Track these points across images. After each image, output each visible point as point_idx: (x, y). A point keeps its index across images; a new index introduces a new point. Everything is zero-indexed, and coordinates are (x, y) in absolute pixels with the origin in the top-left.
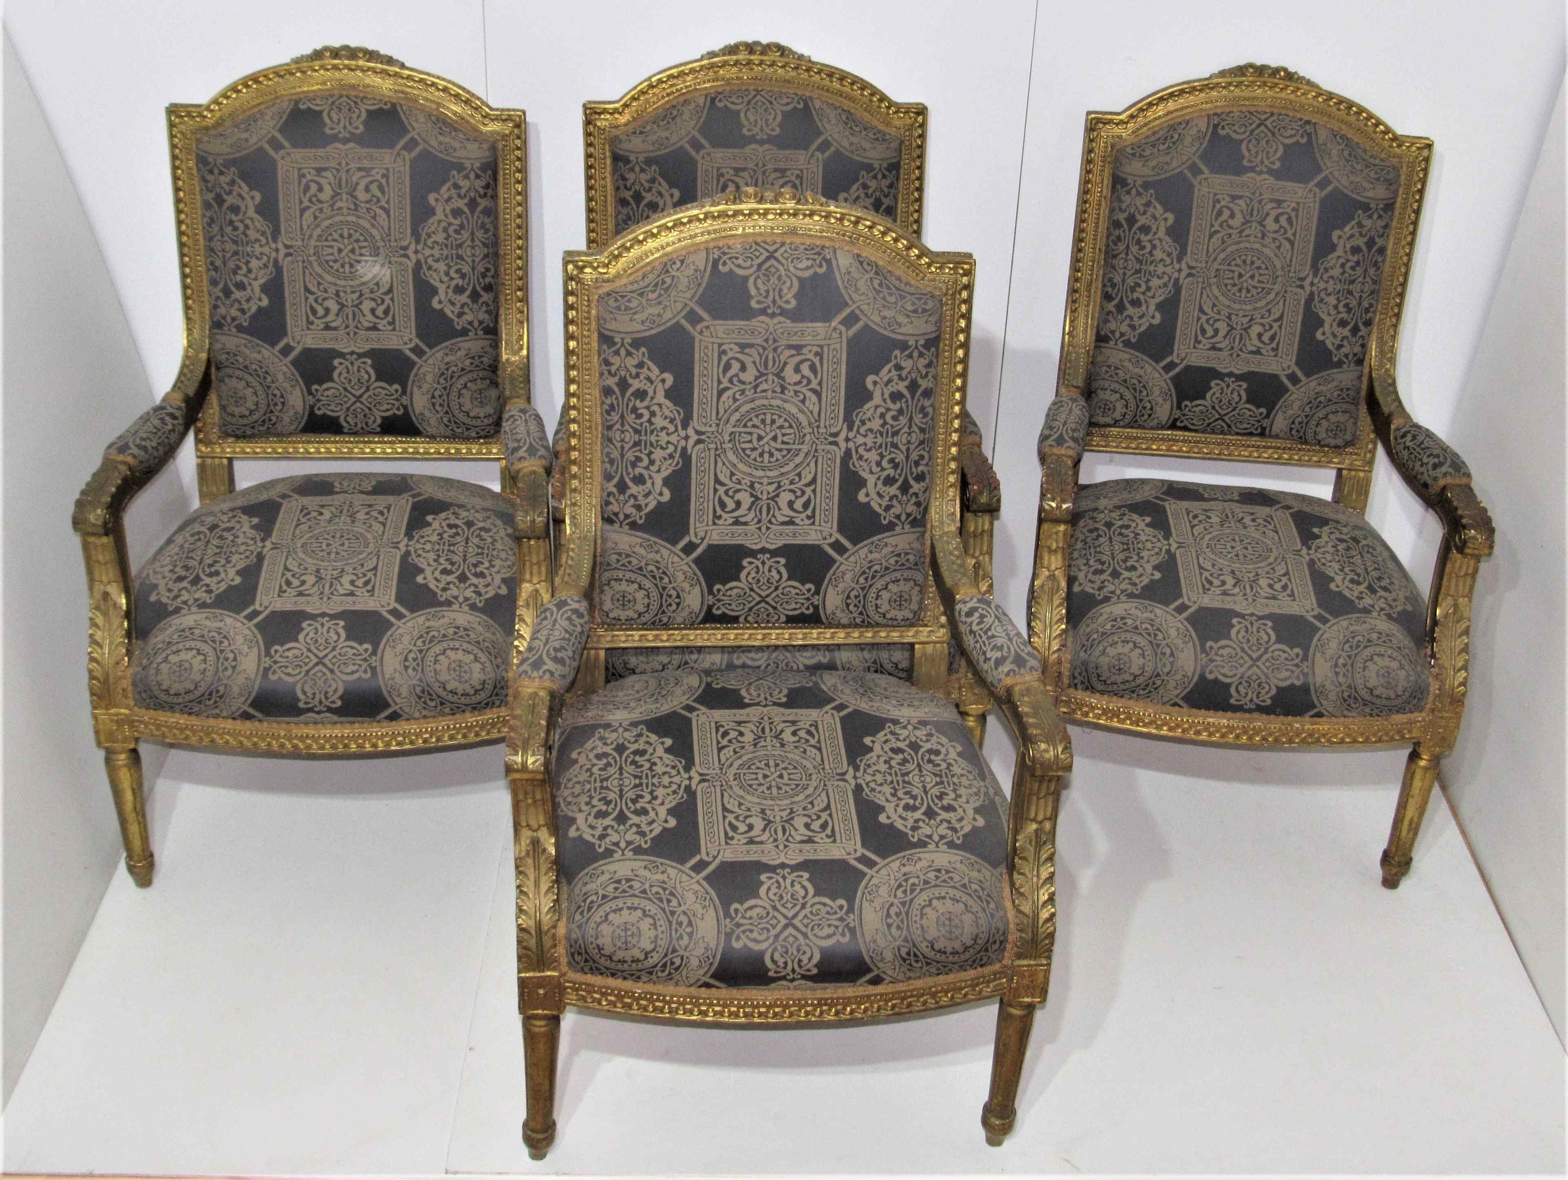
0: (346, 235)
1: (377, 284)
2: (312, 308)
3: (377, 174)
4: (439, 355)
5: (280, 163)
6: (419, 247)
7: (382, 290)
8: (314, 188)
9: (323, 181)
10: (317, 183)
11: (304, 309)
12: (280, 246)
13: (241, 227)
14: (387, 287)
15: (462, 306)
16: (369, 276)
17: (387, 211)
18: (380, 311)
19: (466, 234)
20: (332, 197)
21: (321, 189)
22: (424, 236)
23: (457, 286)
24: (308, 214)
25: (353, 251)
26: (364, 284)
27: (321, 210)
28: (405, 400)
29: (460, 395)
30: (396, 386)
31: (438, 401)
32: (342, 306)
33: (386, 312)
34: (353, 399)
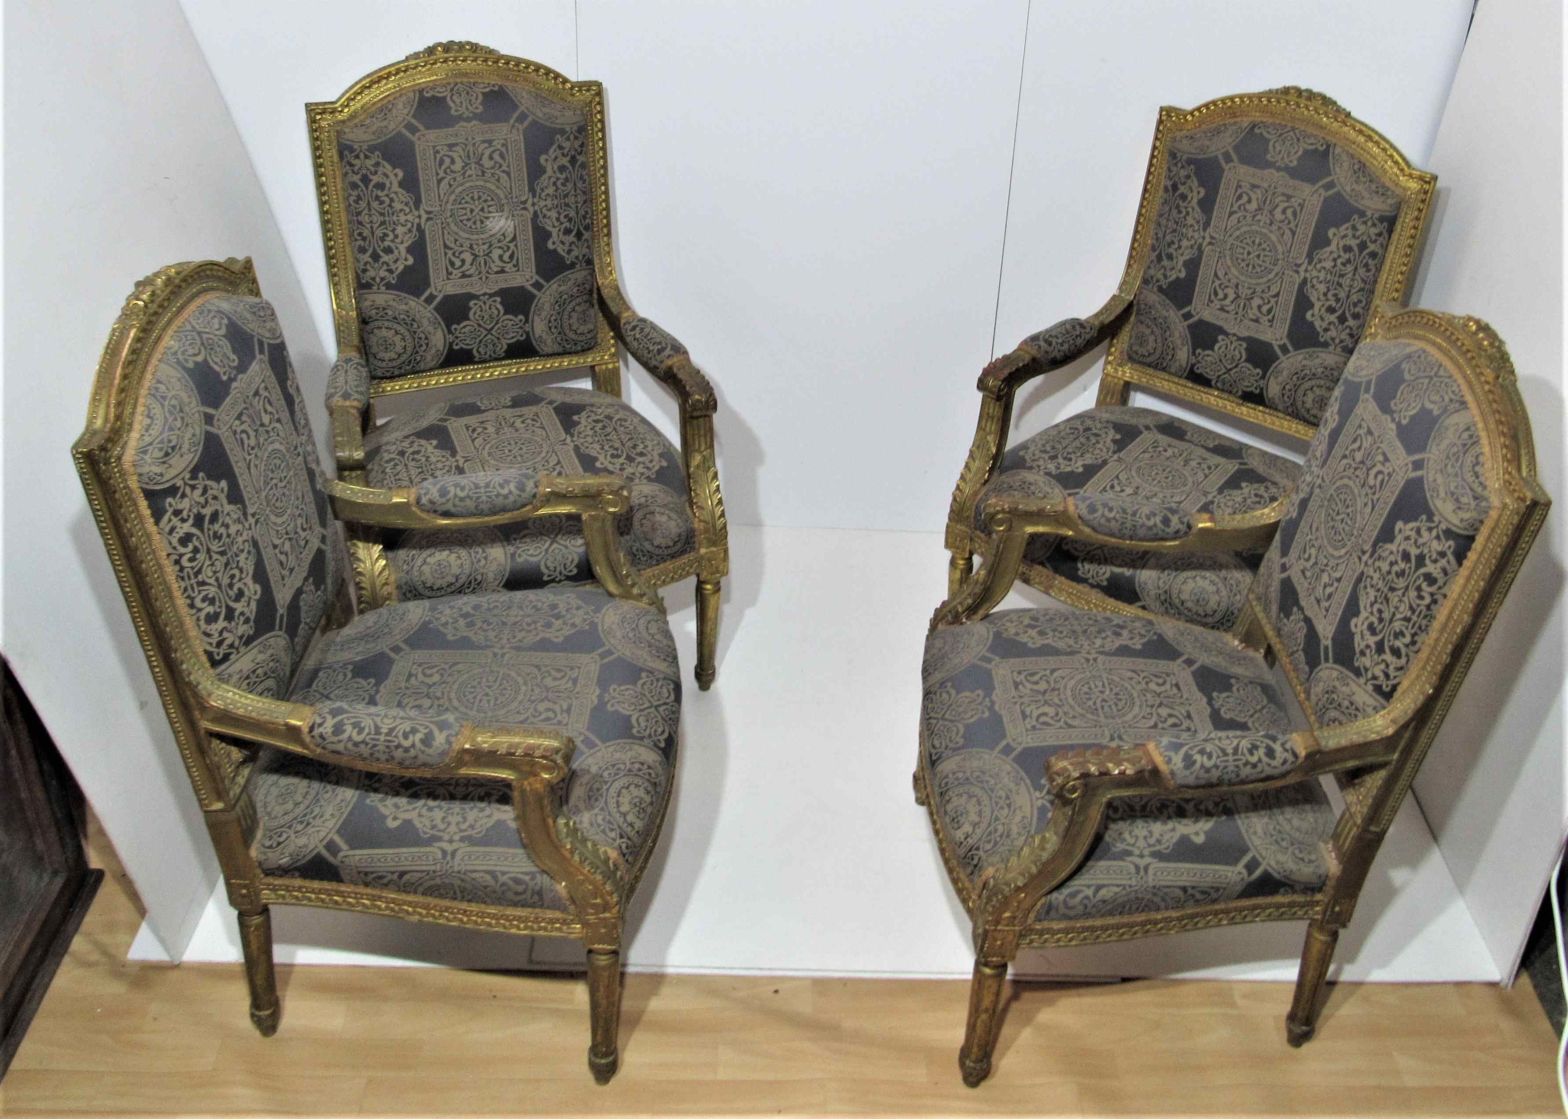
0: (476, 197)
1: (503, 235)
2: (450, 261)
3: (498, 144)
4: (555, 286)
5: (417, 143)
6: (536, 200)
7: (508, 239)
8: (447, 161)
9: (455, 155)
10: (449, 156)
11: (444, 263)
12: (422, 212)
13: (387, 200)
14: (512, 236)
15: (571, 244)
16: (497, 228)
17: (508, 174)
18: (506, 257)
19: (570, 185)
20: (463, 167)
21: (453, 162)
22: (538, 191)
23: (566, 228)
24: (444, 184)
25: (482, 210)
26: (492, 236)
27: (455, 179)
28: (527, 328)
29: (570, 317)
30: (521, 317)
31: (552, 324)
32: (476, 256)
33: (511, 257)
34: (485, 333)
